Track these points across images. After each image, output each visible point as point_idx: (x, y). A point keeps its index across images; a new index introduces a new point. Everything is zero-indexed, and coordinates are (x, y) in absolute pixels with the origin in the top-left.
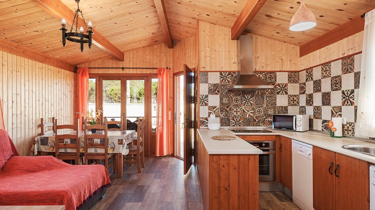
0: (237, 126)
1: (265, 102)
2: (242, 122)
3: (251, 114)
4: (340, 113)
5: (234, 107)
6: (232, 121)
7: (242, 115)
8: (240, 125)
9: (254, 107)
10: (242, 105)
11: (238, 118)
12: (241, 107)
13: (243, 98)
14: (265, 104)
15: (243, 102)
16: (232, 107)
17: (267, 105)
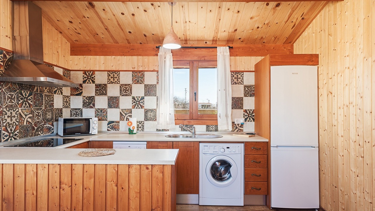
0: (11, 139)
1: (44, 103)
2: (18, 132)
3: (29, 120)
4: (130, 114)
5: (8, 109)
6: (4, 132)
7: (18, 122)
8: (15, 137)
9: (33, 109)
10: (18, 106)
11: (13, 127)
12: (17, 110)
13: (20, 95)
14: (44, 105)
15: (20, 101)
16: (5, 110)
17: (46, 107)
